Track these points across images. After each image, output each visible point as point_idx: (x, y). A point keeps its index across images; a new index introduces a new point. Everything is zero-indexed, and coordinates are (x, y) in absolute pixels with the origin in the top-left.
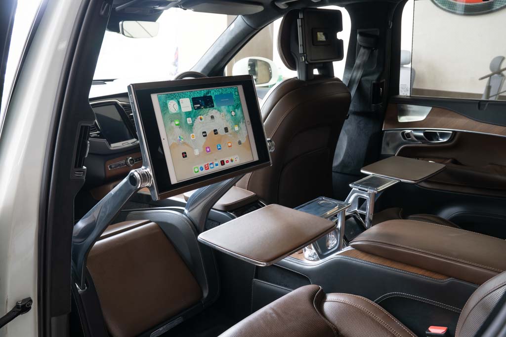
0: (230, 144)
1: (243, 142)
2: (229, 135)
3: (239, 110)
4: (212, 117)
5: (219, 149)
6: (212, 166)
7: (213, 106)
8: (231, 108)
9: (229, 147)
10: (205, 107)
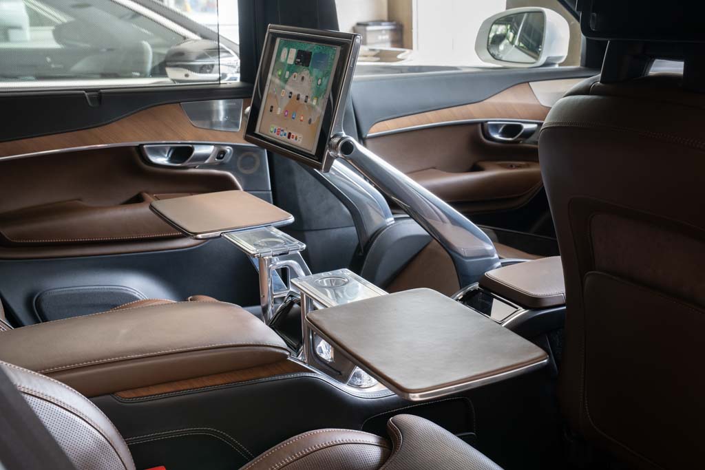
0: (302, 118)
1: (312, 122)
2: (306, 107)
3: (326, 80)
4: (303, 78)
5: (293, 118)
6: (282, 133)
7: (308, 66)
8: (321, 73)
9: (301, 121)
10: (303, 65)
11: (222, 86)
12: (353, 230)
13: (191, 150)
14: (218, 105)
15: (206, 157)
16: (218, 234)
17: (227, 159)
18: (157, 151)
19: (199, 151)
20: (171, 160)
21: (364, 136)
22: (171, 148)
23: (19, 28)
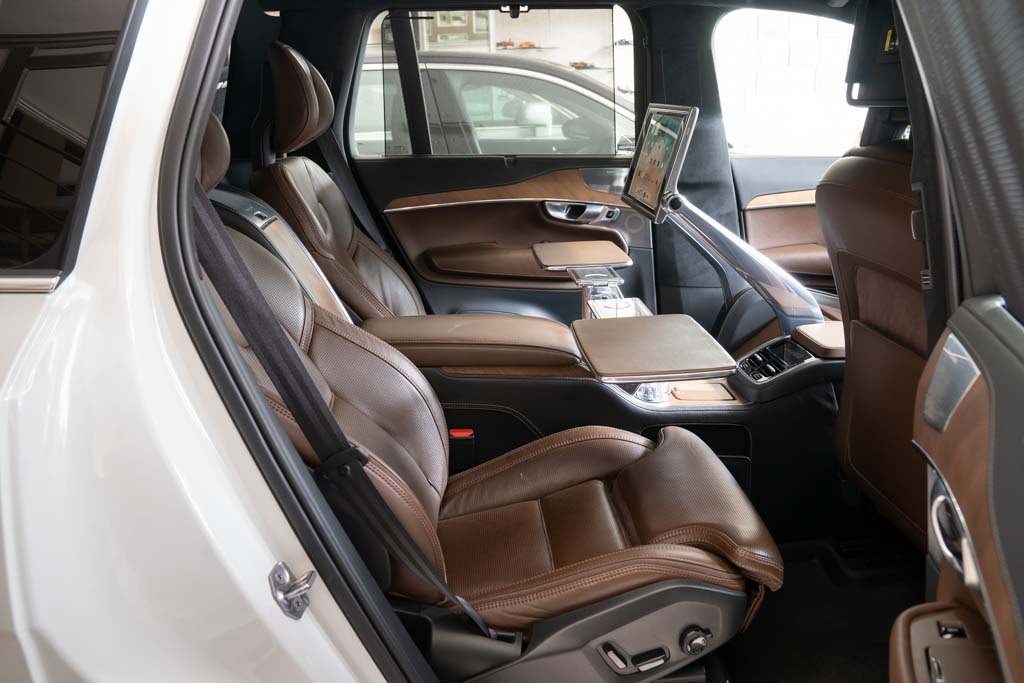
4: (660, 147)
11: (617, 157)
12: (720, 291)
13: (584, 208)
14: (621, 172)
15: (596, 215)
16: (564, 268)
17: (615, 217)
18: (557, 209)
19: (590, 210)
20: (568, 216)
21: (743, 208)
22: (569, 206)
23: (544, 126)
